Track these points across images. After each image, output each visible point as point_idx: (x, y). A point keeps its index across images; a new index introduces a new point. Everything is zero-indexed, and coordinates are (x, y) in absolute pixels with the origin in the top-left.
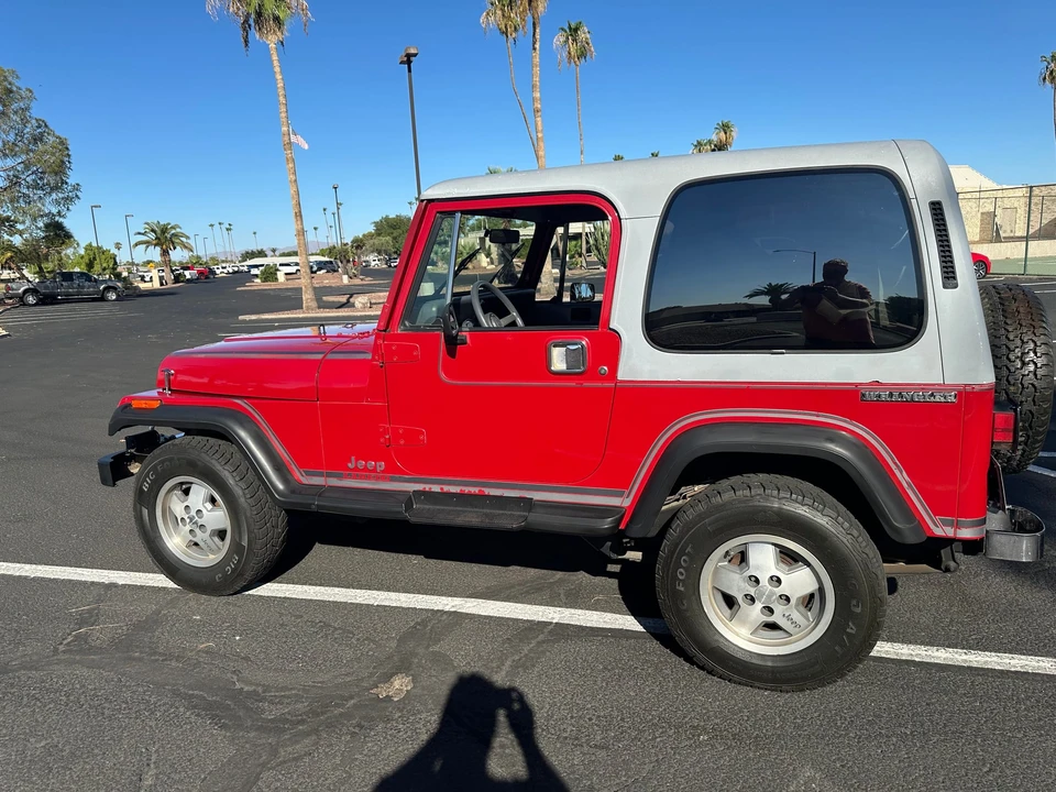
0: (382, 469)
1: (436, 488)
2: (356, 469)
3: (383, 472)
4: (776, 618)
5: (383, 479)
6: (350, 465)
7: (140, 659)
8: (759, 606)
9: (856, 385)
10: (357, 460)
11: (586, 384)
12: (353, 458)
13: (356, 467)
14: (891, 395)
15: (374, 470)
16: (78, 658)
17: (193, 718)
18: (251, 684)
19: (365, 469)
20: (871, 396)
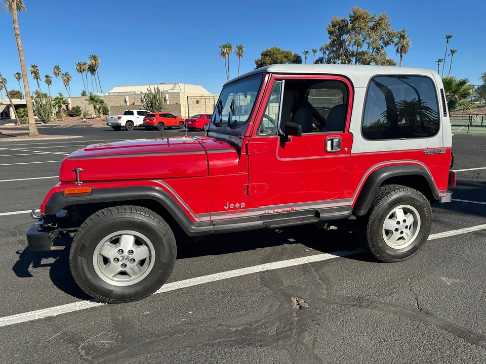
0: (244, 206)
1: (271, 212)
2: (229, 209)
3: (243, 208)
4: (404, 235)
5: (244, 211)
6: (226, 208)
7: (152, 342)
8: (399, 231)
9: (423, 149)
10: (229, 204)
11: (340, 156)
12: (228, 203)
13: (229, 207)
14: (431, 152)
15: (240, 208)
16: (113, 356)
17: (240, 350)
18: (239, 326)
19: (235, 208)
20: (426, 152)
